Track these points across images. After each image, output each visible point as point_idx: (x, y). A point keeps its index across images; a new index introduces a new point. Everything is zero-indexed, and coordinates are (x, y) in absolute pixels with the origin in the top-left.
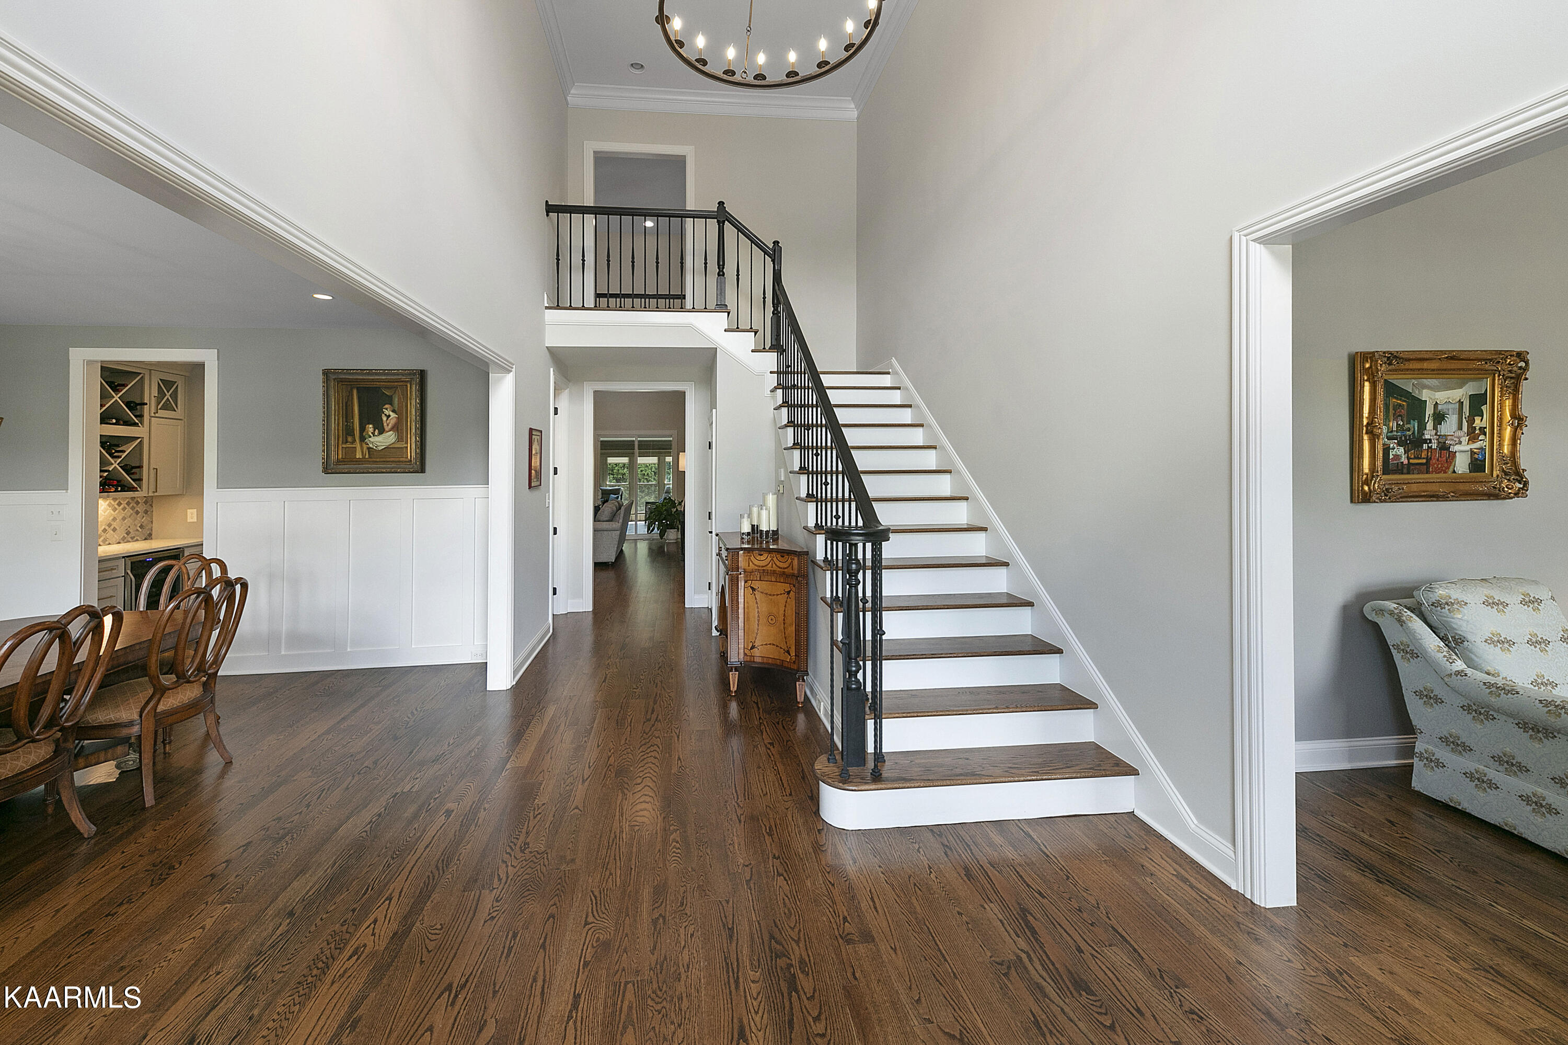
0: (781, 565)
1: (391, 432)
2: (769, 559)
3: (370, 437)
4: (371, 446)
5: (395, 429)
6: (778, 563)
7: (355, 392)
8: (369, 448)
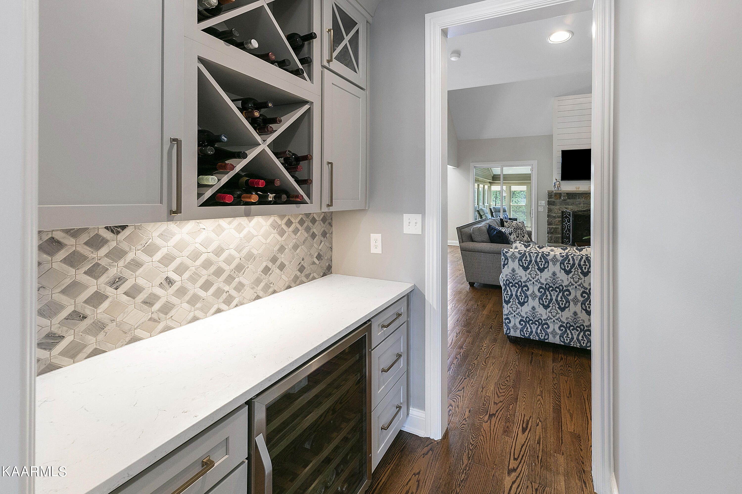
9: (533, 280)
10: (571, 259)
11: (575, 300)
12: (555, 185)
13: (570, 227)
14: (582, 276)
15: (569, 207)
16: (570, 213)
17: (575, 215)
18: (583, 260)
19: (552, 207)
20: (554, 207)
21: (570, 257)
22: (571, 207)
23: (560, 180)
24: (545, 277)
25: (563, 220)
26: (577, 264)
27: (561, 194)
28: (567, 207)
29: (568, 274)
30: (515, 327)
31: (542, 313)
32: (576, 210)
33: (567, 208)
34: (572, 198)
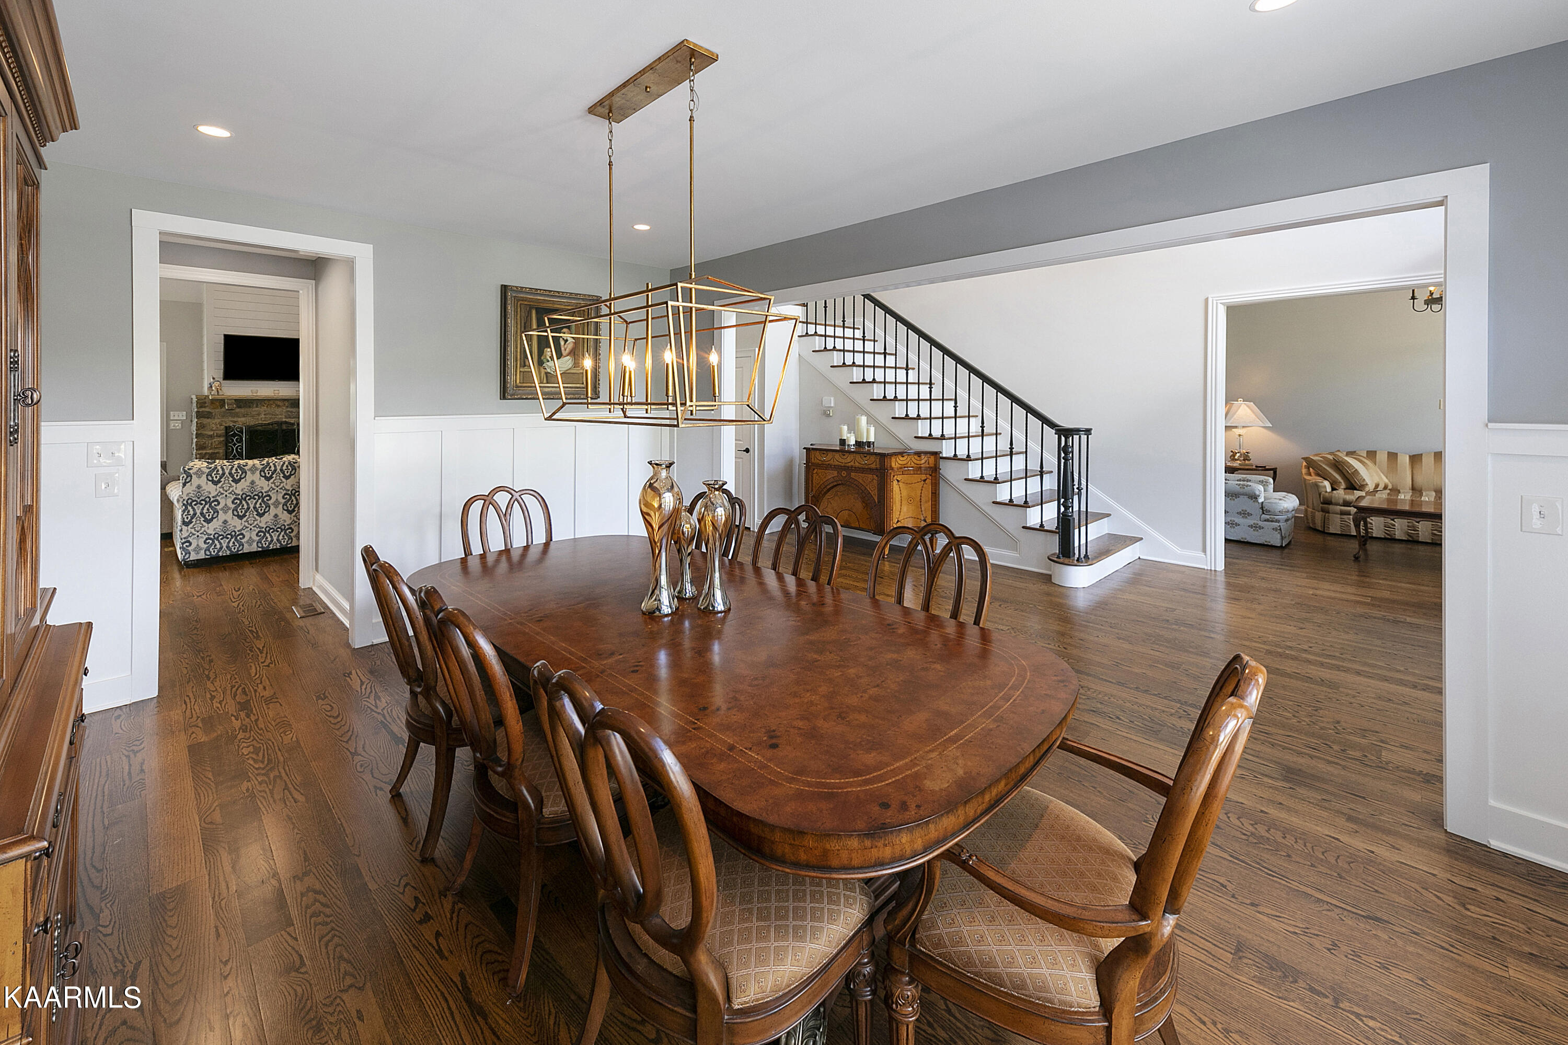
0: (918, 462)
1: (568, 357)
2: (909, 459)
3: (548, 361)
4: (549, 370)
5: (572, 354)
6: (915, 461)
7: (534, 312)
8: (547, 373)
9: (226, 493)
10: (272, 466)
11: (276, 504)
12: (211, 387)
13: (242, 449)
14: (284, 480)
15: (239, 419)
16: (242, 429)
17: (251, 432)
18: (285, 465)
19: (205, 421)
20: (209, 420)
21: (271, 464)
22: (243, 419)
23: (221, 380)
24: (243, 487)
25: (227, 440)
26: (278, 470)
27: (223, 400)
28: (235, 419)
29: (269, 481)
30: (198, 547)
31: (236, 524)
32: (252, 423)
33: (235, 422)
34: (244, 407)
